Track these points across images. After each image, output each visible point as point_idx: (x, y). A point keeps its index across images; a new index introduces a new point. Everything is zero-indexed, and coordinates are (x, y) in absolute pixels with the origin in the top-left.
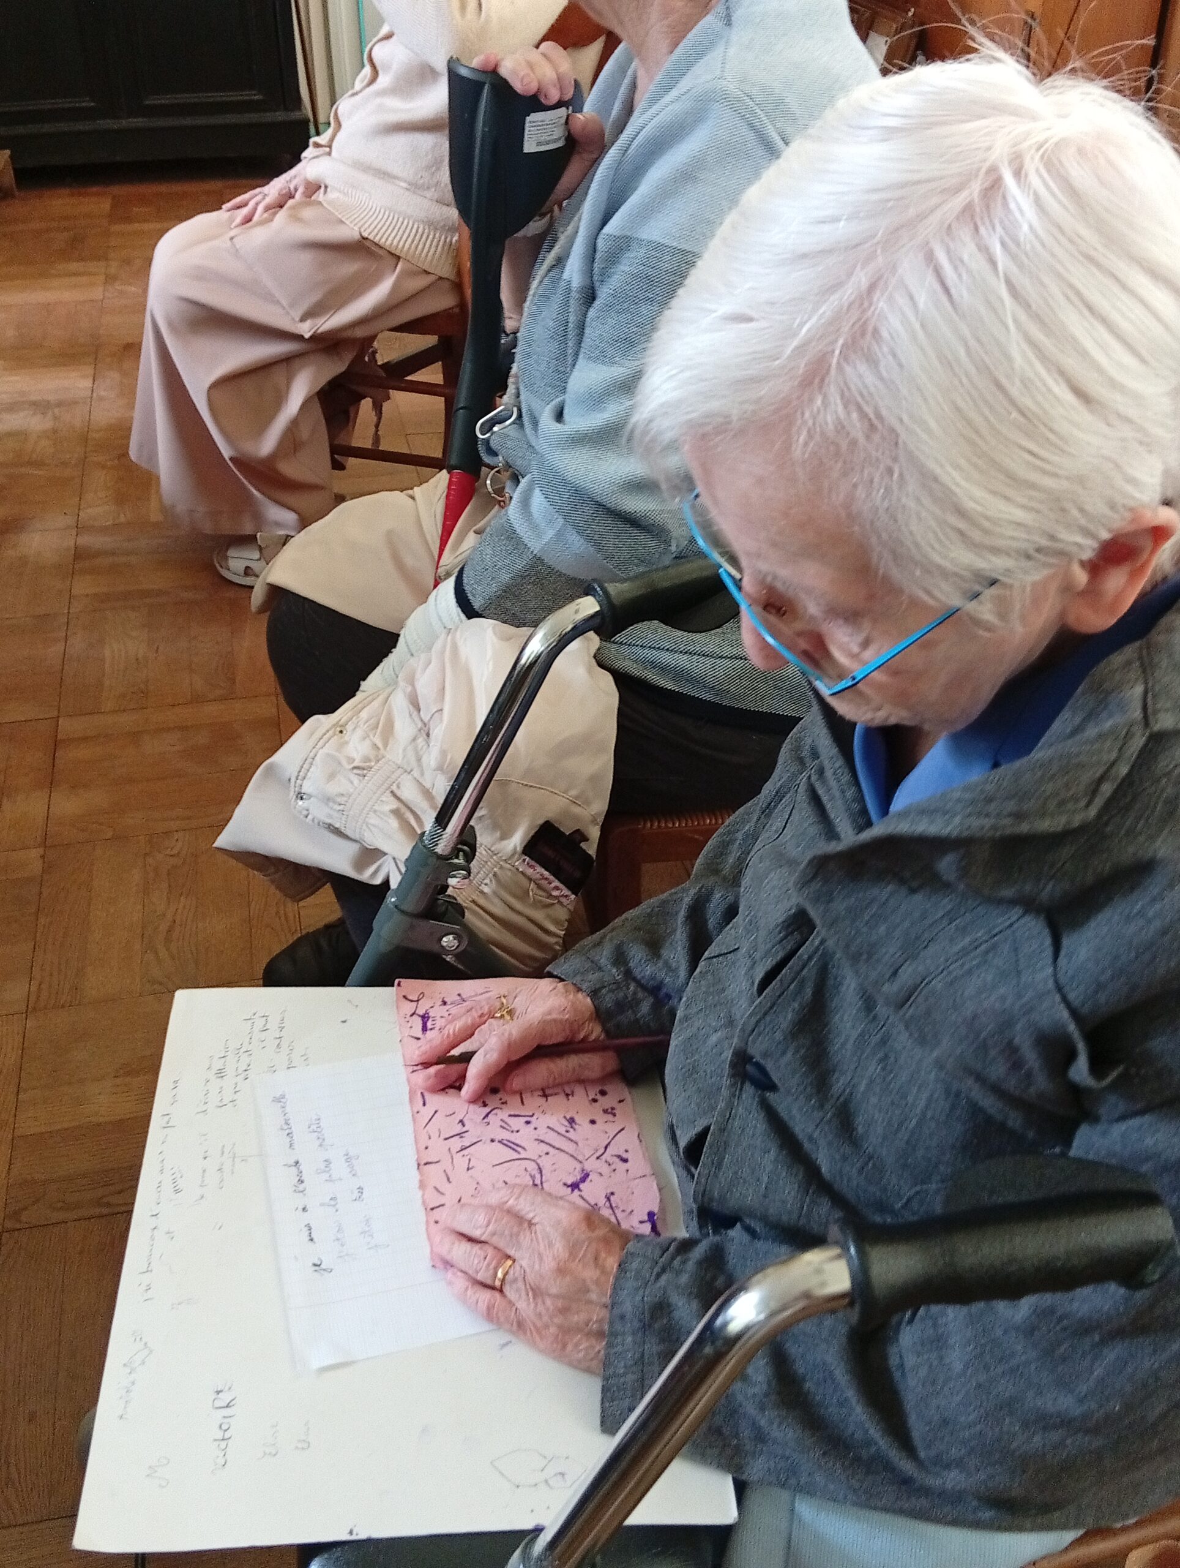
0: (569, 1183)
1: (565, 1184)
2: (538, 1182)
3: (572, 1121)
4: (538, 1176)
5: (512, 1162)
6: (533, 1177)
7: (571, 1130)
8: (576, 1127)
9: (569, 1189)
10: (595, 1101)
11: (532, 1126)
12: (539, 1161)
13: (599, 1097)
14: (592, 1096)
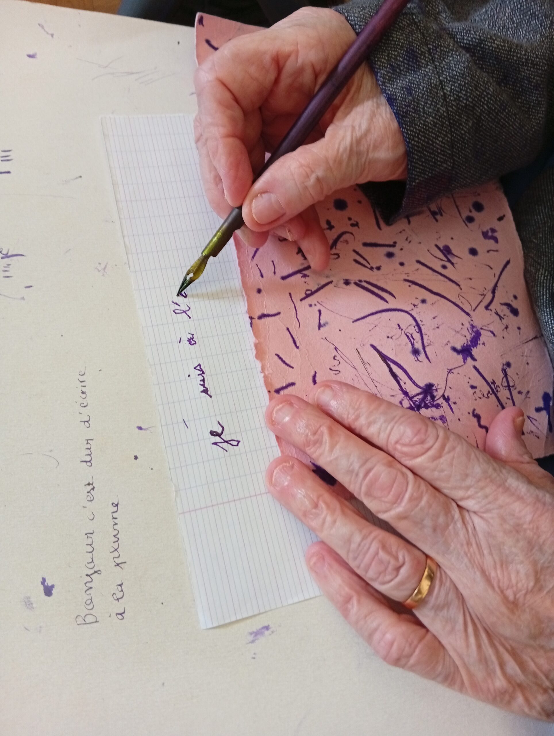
0: (459, 347)
1: (454, 349)
2: (418, 345)
3: (447, 251)
4: (417, 336)
5: (379, 315)
6: (411, 338)
7: (448, 264)
8: (454, 260)
9: (460, 357)
10: (470, 219)
11: (397, 260)
12: (413, 313)
13: (474, 214)
14: (466, 213)
